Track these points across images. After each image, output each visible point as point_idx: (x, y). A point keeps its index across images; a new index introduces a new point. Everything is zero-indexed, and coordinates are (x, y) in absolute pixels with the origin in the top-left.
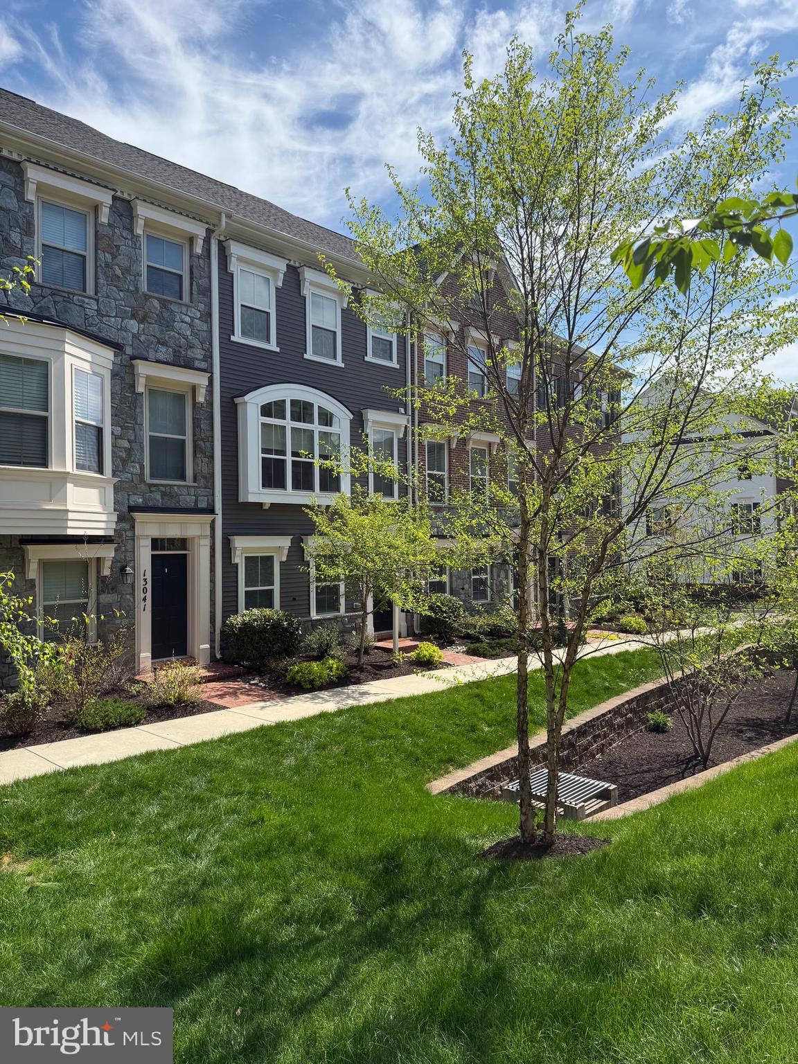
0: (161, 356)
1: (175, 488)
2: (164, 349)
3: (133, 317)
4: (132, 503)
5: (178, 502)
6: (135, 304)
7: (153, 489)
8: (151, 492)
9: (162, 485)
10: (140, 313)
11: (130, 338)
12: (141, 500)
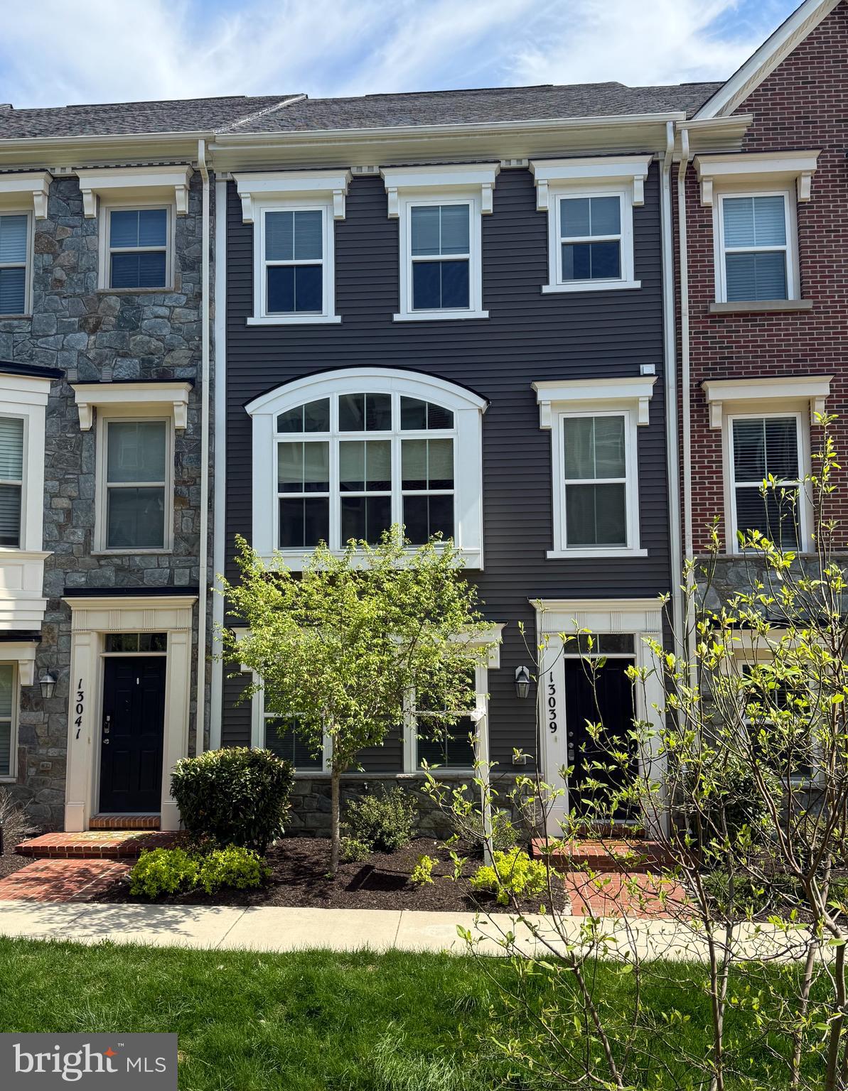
0: (123, 374)
1: (137, 559)
2: (127, 362)
3: (82, 328)
4: (70, 585)
5: (142, 579)
6: (84, 310)
7: (103, 562)
8: (101, 566)
9: (116, 556)
10: (90, 320)
11: (75, 359)
12: (83, 579)
